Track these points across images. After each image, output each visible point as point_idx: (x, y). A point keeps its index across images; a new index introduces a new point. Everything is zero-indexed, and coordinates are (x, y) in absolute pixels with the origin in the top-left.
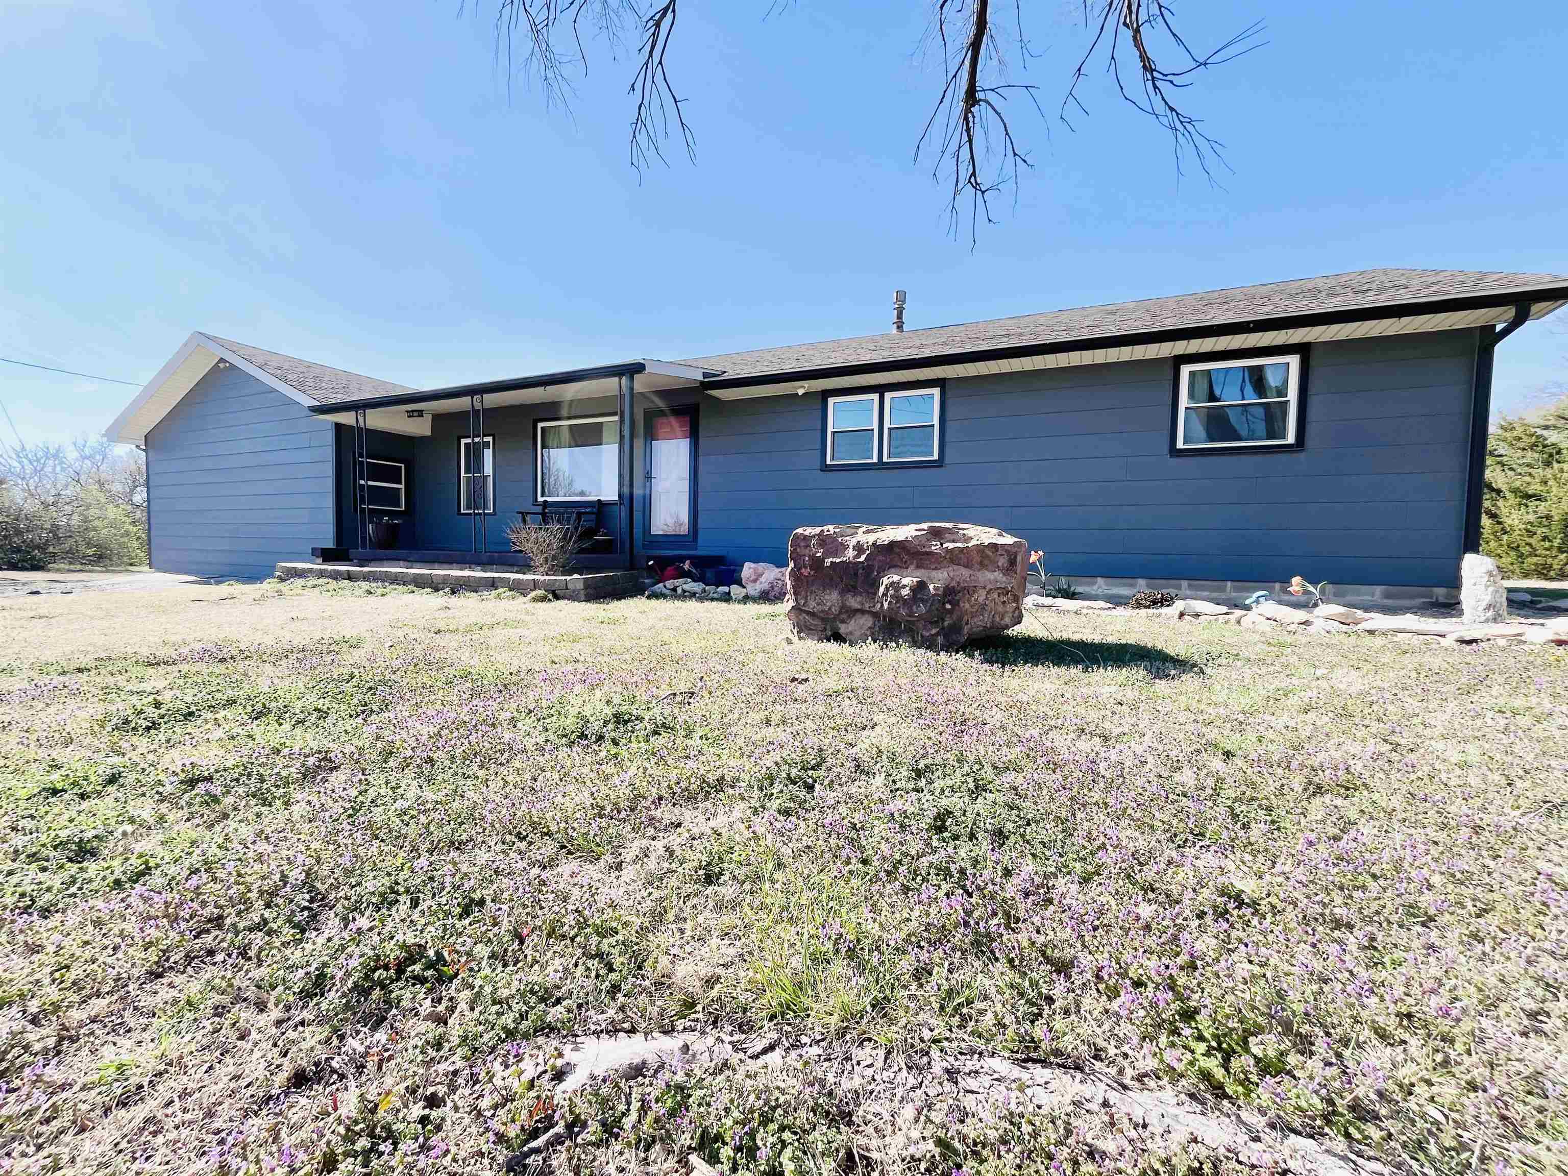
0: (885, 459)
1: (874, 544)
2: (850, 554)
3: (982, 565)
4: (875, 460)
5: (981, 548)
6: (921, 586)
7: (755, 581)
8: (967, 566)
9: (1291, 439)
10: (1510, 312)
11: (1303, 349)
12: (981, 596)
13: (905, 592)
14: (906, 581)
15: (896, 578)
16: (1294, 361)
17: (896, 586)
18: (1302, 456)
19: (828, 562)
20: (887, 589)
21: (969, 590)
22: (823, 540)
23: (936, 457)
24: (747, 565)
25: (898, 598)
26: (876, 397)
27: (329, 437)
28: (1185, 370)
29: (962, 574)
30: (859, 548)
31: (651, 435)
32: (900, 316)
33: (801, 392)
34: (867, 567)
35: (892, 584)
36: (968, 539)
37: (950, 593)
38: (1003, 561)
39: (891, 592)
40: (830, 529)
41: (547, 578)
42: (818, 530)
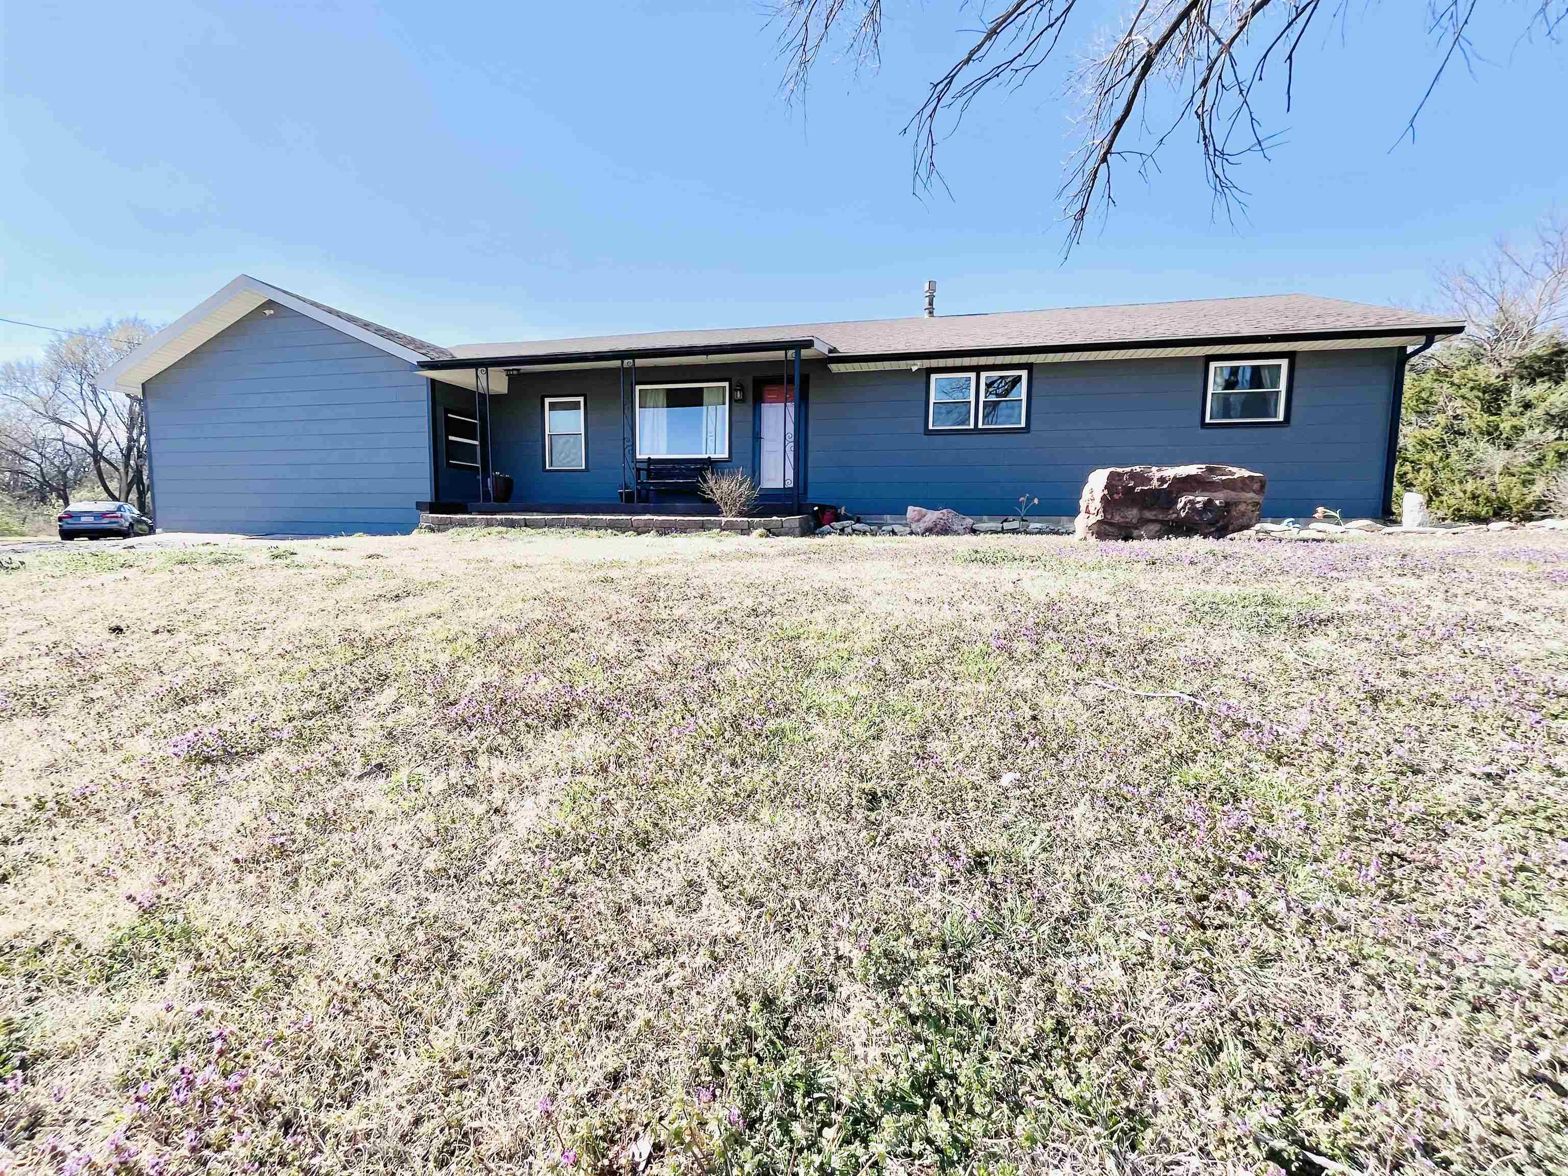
0: (980, 426)
1: (1175, 477)
2: (1155, 484)
3: (1243, 490)
4: (972, 426)
5: (1242, 479)
6: (1210, 502)
7: (919, 520)
8: (1234, 490)
9: (1281, 418)
10: (1422, 339)
11: (1291, 356)
12: (1242, 507)
13: (1198, 506)
14: (1199, 499)
15: (1191, 498)
16: (1284, 363)
17: (1192, 502)
18: (1288, 429)
19: (1138, 489)
20: (1186, 504)
21: (1236, 504)
22: (1133, 476)
23: (1023, 425)
24: (910, 508)
25: (1193, 509)
26: (973, 375)
27: (424, 394)
28: (1213, 365)
29: (1232, 495)
30: (1162, 480)
31: (758, 400)
32: (931, 304)
33: (914, 368)
34: (1168, 492)
35: (1190, 501)
36: (1233, 474)
37: (1228, 505)
38: (1256, 486)
39: (1189, 506)
40: (1137, 469)
41: (739, 519)
42: (1129, 469)
